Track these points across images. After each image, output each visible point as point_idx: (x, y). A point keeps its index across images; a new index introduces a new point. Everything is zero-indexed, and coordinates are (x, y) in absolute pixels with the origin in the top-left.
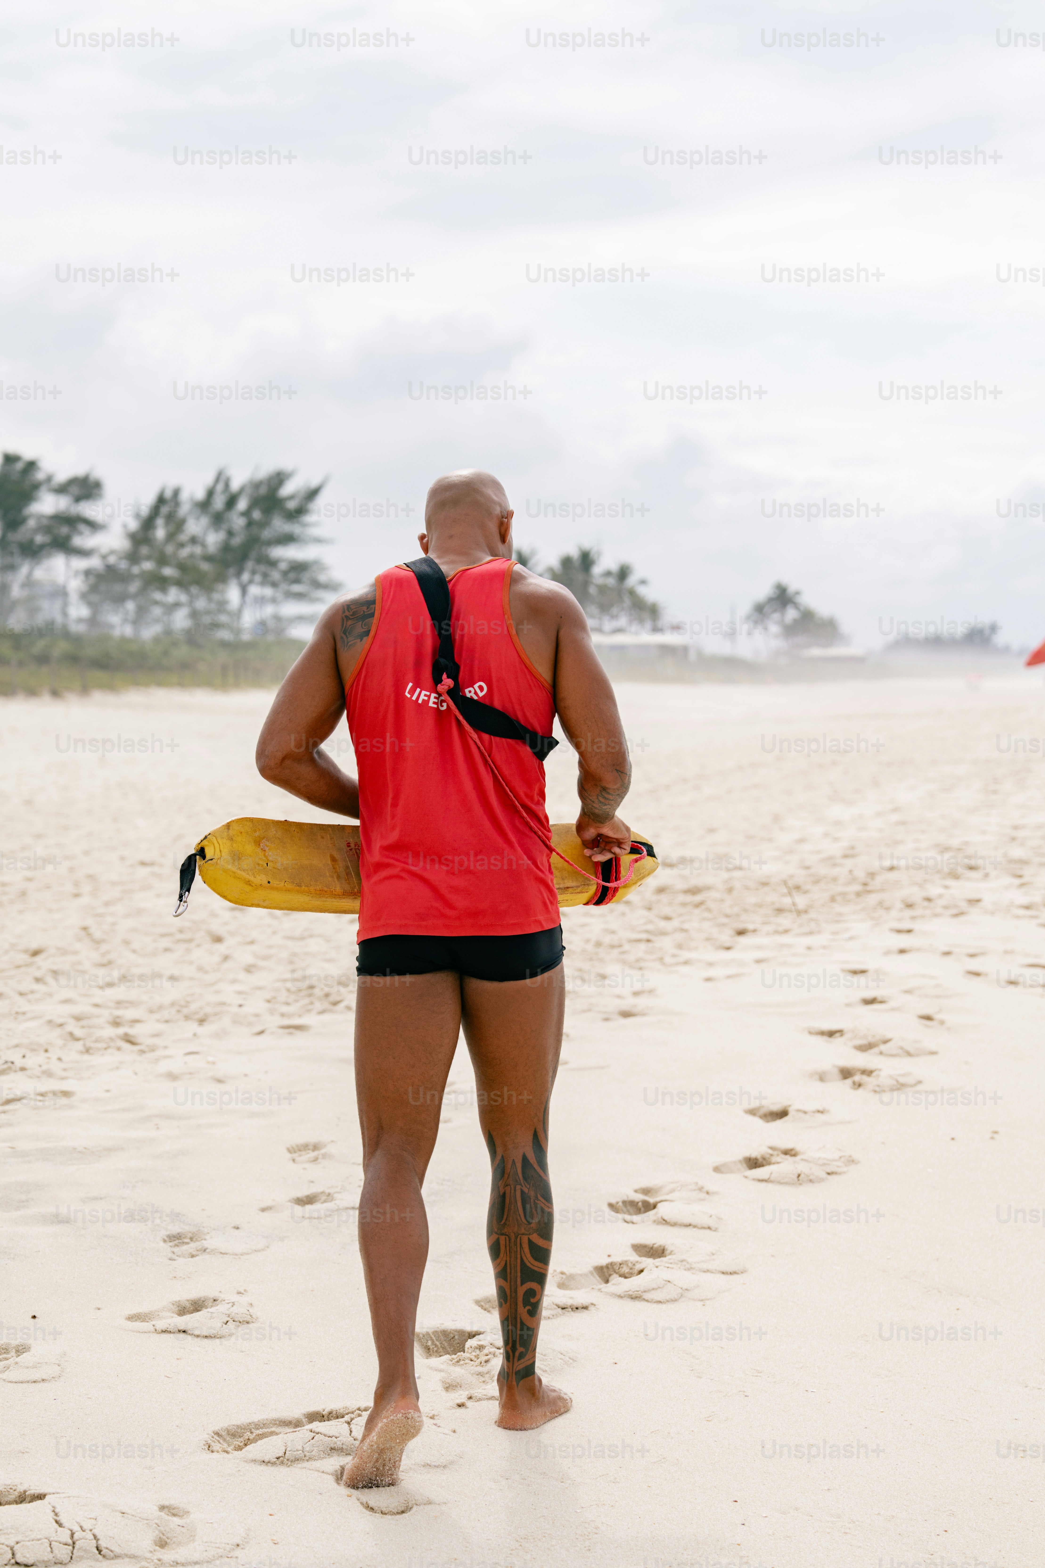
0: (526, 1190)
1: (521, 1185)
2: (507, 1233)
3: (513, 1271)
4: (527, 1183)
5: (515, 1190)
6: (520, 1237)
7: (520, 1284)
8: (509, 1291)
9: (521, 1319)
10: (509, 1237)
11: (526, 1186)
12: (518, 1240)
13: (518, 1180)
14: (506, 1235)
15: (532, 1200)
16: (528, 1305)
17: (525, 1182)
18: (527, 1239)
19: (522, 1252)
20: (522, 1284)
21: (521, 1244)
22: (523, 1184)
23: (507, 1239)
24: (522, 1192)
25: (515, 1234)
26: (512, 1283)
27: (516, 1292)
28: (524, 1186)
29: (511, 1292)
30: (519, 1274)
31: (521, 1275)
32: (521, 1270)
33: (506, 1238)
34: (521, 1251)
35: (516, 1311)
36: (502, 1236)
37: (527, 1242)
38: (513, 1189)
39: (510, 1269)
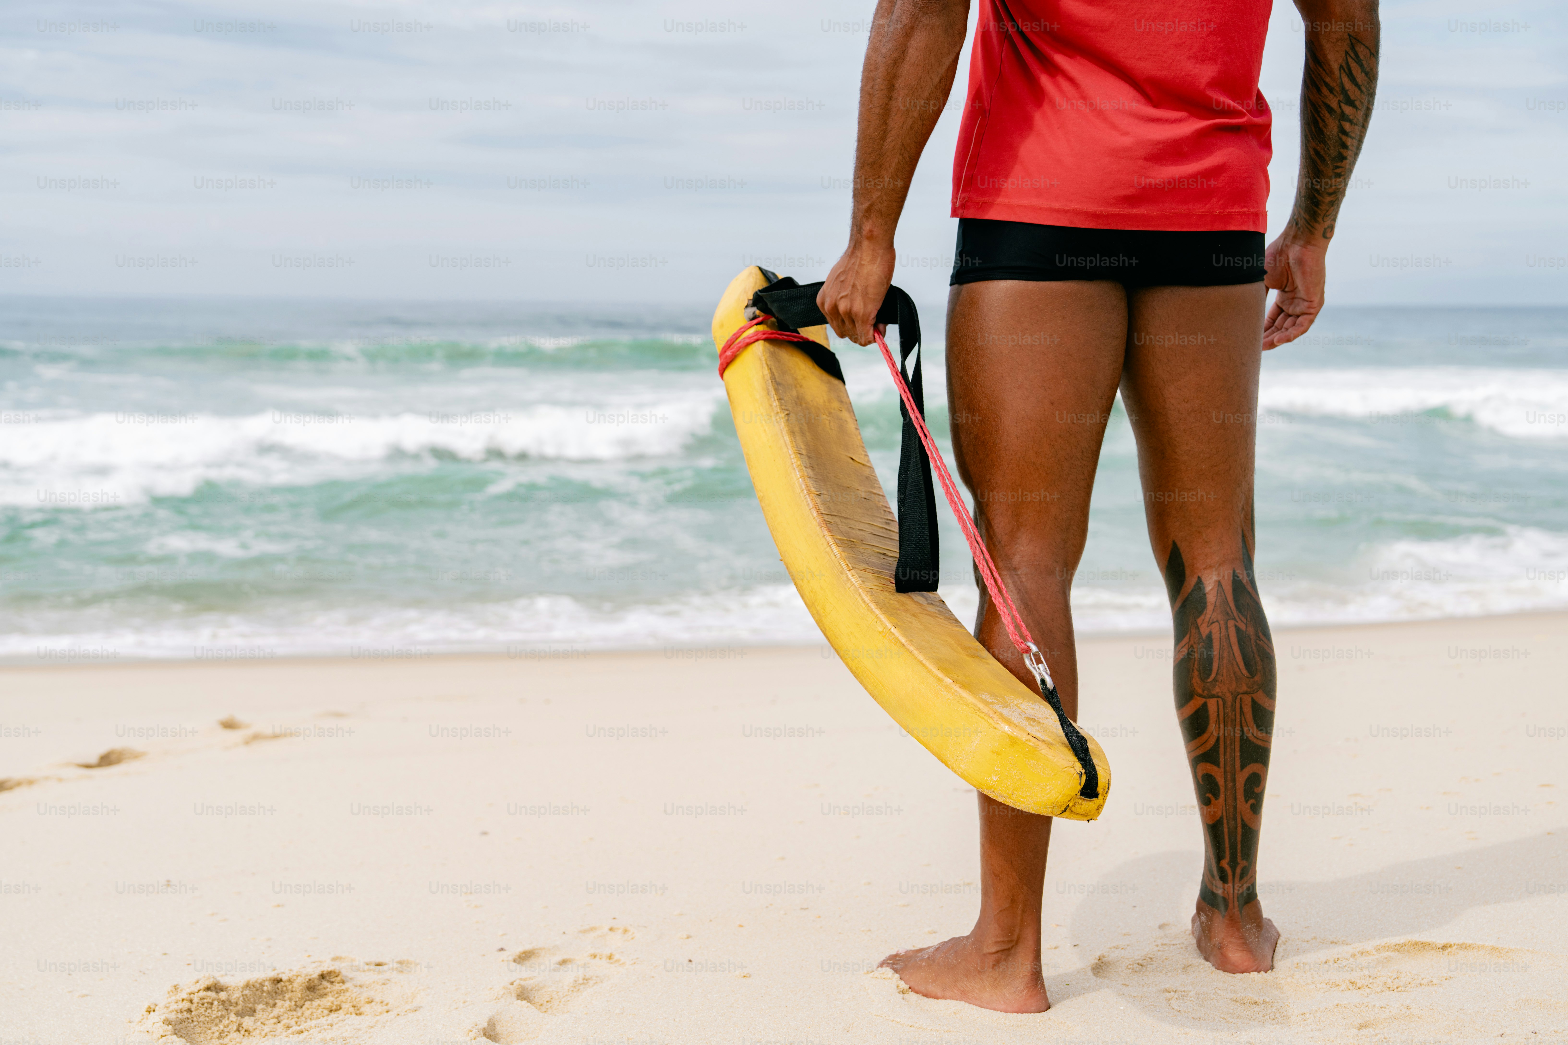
0: (1242, 626)
1: (1234, 619)
2: (1220, 694)
3: (1228, 750)
4: (1242, 614)
5: (1227, 628)
6: (1241, 698)
7: (1239, 768)
8: (1223, 780)
9: (1242, 820)
10: (1222, 699)
11: (1241, 621)
12: (1238, 701)
13: (1230, 612)
14: (1218, 697)
15: (1253, 641)
16: (1252, 798)
17: (1240, 615)
18: (1250, 700)
19: (1243, 719)
20: (1243, 767)
21: (1241, 708)
22: (1237, 618)
23: (1221, 702)
24: (1238, 630)
25: (1232, 694)
26: (1228, 768)
27: (1234, 780)
28: (1239, 621)
29: (1225, 781)
30: (1238, 754)
31: (1241, 755)
32: (1241, 746)
33: (1218, 701)
34: (1241, 718)
35: (1235, 807)
36: (1211, 700)
37: (1250, 704)
38: (1223, 626)
39: (1225, 747)
